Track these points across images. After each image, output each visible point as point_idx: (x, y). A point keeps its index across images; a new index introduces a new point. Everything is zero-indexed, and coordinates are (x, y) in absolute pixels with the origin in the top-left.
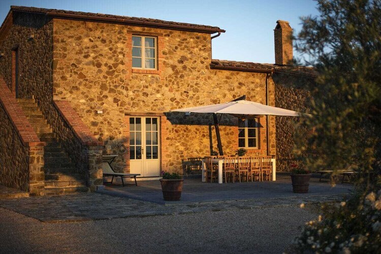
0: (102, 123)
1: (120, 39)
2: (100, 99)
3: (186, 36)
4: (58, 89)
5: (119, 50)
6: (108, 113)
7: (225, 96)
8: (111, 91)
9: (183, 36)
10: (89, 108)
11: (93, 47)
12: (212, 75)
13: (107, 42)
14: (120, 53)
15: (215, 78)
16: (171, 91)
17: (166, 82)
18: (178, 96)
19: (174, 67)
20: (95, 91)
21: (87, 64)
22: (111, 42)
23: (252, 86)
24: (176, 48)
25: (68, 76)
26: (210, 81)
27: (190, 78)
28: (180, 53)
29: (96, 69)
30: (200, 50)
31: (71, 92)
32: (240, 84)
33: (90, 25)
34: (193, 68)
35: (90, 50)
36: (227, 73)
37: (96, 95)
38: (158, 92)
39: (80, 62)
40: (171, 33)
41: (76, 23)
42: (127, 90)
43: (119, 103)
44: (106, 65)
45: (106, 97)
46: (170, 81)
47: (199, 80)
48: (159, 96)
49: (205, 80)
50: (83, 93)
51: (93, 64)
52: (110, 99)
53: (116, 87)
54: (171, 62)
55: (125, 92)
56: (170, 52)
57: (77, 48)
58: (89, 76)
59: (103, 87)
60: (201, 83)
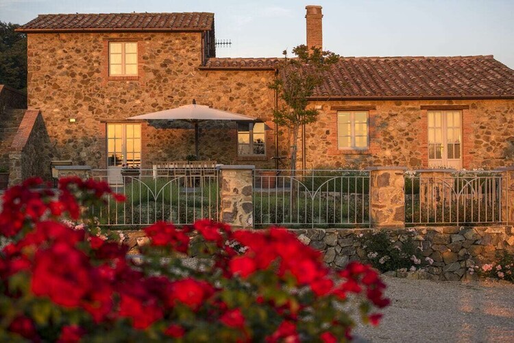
0: (76, 131)
1: (95, 47)
2: (75, 108)
3: (172, 37)
4: (32, 100)
5: (94, 59)
6: (83, 121)
7: (219, 99)
8: (86, 99)
9: (167, 38)
10: (63, 117)
11: (67, 58)
12: (202, 77)
13: (82, 52)
14: (95, 61)
15: (207, 79)
16: (152, 96)
17: (146, 88)
18: (161, 102)
19: (155, 72)
20: (69, 101)
21: (61, 75)
22: (86, 51)
23: (256, 86)
24: (159, 51)
25: (41, 87)
26: (199, 84)
27: (175, 82)
28: (163, 57)
29: (70, 79)
30: (188, 51)
31: (45, 103)
32: (239, 84)
33: (64, 36)
34: (178, 71)
35: (65, 61)
36: (220, 74)
37: (70, 104)
38: (137, 98)
39: (53, 73)
40: (153, 36)
41: (49, 36)
42: (103, 97)
43: (95, 111)
44: (80, 74)
45: (81, 105)
46: (152, 86)
47: (186, 84)
48: (138, 102)
49: (194, 82)
50: (57, 103)
51: (67, 74)
52: (85, 107)
53: (91, 95)
54: (152, 66)
55: (100, 100)
56: (151, 56)
57: (51, 60)
58: (63, 86)
59: (78, 96)
60: (189, 87)
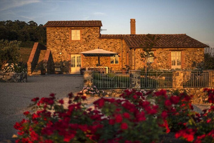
0: (62, 57)
1: (67, 31)
2: (61, 50)
3: (90, 28)
4: (48, 47)
5: (67, 35)
6: (64, 54)
7: (105, 47)
8: (65, 47)
9: (89, 29)
10: (57, 52)
11: (59, 35)
12: (100, 40)
13: (63, 33)
14: (67, 36)
15: (101, 41)
16: (85, 46)
17: (83, 44)
18: (87, 48)
19: (85, 39)
20: (59, 47)
21: (57, 40)
22: (64, 32)
23: (116, 43)
24: (86, 33)
25: (51, 43)
26: (99, 42)
27: (91, 42)
28: (88, 34)
29: (60, 41)
30: (95, 32)
31: (52, 48)
32: (111, 42)
33: (58, 28)
34: (92, 39)
35: (58, 35)
36: (105, 39)
37: (60, 48)
38: (80, 47)
39: (55, 39)
40: (85, 28)
41: (53, 28)
42: (70, 46)
43: (67, 50)
44: (63, 39)
45: (63, 49)
46: (84, 43)
47: (95, 42)
48: (80, 48)
49: (97, 42)
50: (56, 48)
51: (59, 39)
52: (64, 49)
53: (66, 46)
54: (84, 37)
55: (69, 47)
56: (84, 34)
57: (54, 35)
58: (58, 43)
59: (62, 46)
60: (96, 43)
